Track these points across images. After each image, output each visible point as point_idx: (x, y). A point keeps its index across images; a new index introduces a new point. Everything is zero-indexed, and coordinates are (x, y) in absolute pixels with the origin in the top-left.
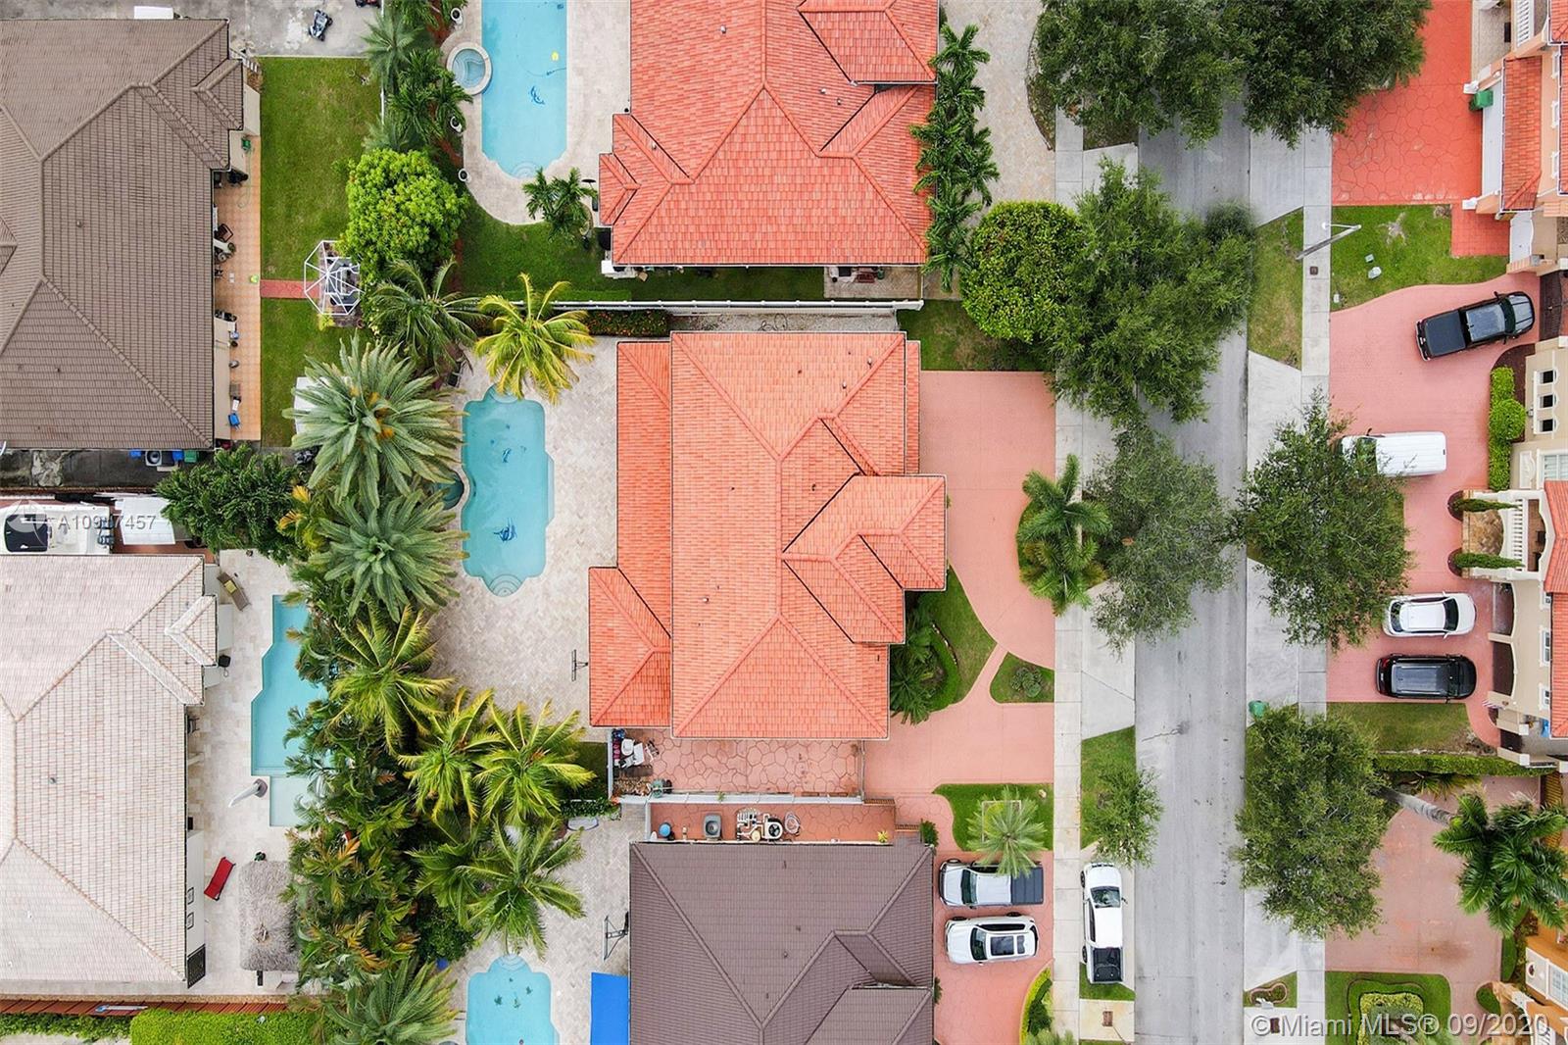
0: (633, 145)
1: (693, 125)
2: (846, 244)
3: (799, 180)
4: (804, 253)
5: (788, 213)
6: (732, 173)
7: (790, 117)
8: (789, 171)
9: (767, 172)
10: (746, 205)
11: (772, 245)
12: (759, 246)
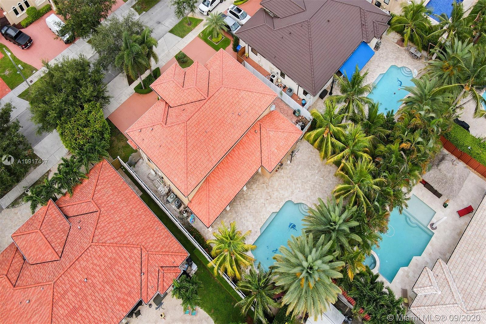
0: (149, 284)
1: (125, 264)
2: (120, 185)
3: (113, 212)
4: (133, 196)
5: (125, 208)
6: (128, 235)
7: (95, 227)
8: (112, 216)
9: (118, 223)
10: (134, 223)
11: (139, 207)
12: (142, 211)
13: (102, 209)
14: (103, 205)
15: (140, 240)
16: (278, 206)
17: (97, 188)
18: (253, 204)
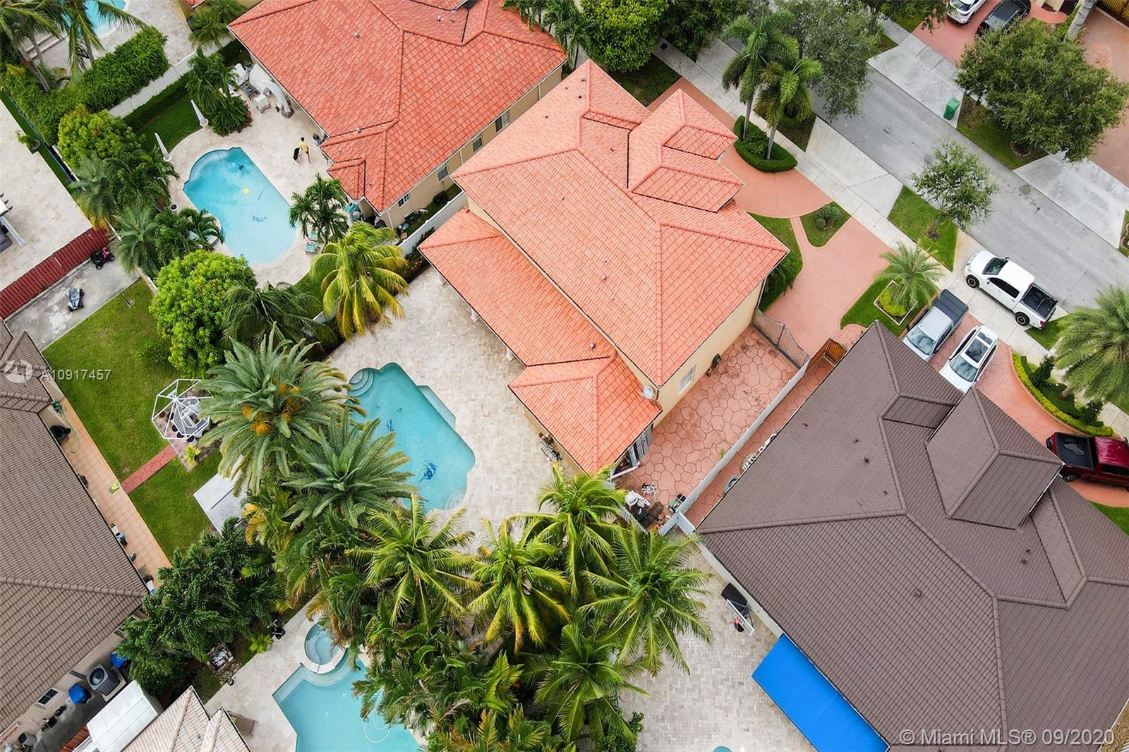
1: (375, 96)
3: (461, 69)
5: (469, 92)
6: (419, 96)
7: (431, 36)
8: (452, 68)
9: (439, 78)
10: (440, 108)
11: (472, 119)
13: (465, 50)
14: (473, 51)
15: (408, 118)
16: (465, 432)
17: (505, 40)
18: (478, 373)
